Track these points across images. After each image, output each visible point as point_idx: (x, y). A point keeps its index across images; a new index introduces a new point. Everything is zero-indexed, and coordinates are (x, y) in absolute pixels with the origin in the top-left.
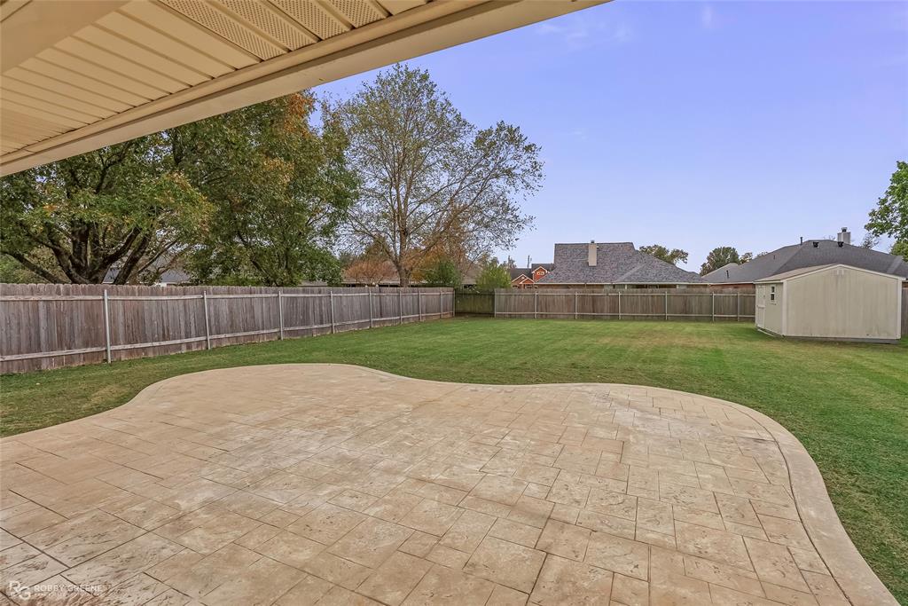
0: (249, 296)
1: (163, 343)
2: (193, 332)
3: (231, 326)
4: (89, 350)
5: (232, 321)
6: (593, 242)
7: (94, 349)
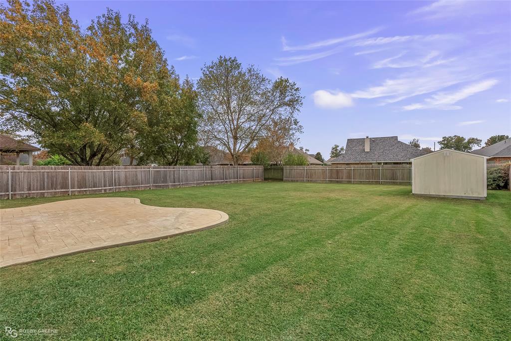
0: (135, 170)
1: (93, 189)
2: (107, 185)
3: (126, 183)
4: (62, 190)
5: (126, 181)
6: (367, 137)
7: (65, 190)
